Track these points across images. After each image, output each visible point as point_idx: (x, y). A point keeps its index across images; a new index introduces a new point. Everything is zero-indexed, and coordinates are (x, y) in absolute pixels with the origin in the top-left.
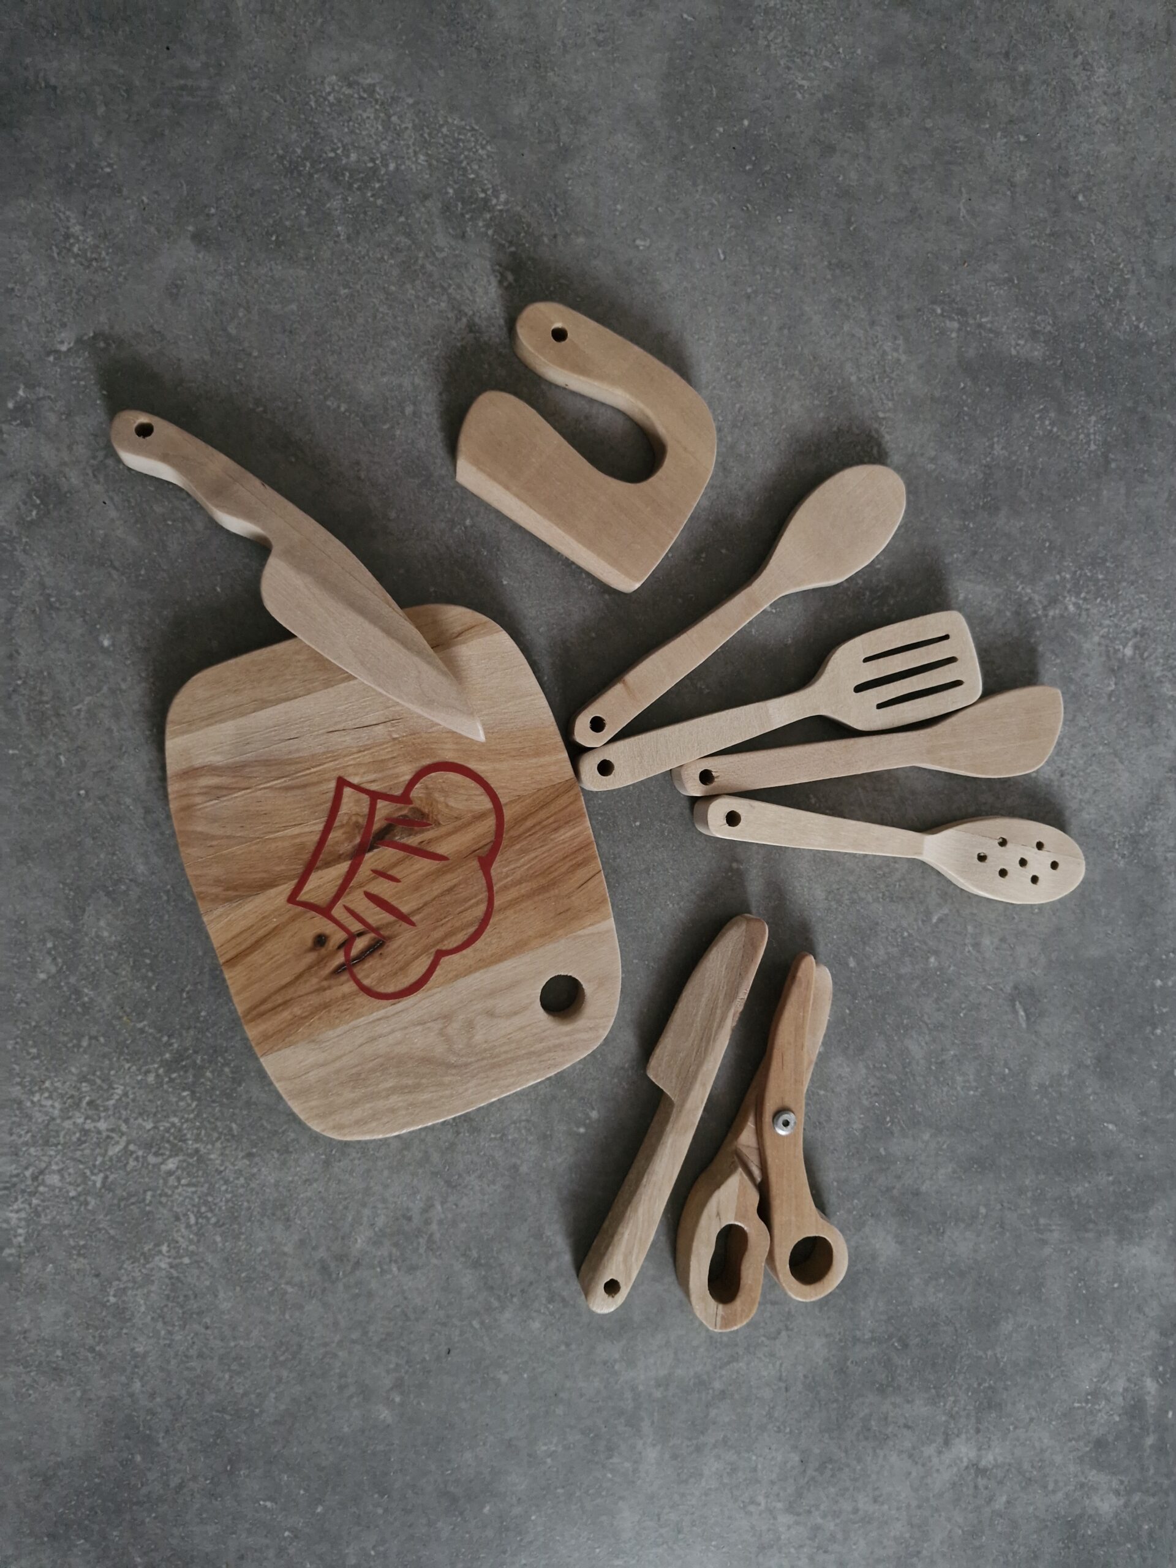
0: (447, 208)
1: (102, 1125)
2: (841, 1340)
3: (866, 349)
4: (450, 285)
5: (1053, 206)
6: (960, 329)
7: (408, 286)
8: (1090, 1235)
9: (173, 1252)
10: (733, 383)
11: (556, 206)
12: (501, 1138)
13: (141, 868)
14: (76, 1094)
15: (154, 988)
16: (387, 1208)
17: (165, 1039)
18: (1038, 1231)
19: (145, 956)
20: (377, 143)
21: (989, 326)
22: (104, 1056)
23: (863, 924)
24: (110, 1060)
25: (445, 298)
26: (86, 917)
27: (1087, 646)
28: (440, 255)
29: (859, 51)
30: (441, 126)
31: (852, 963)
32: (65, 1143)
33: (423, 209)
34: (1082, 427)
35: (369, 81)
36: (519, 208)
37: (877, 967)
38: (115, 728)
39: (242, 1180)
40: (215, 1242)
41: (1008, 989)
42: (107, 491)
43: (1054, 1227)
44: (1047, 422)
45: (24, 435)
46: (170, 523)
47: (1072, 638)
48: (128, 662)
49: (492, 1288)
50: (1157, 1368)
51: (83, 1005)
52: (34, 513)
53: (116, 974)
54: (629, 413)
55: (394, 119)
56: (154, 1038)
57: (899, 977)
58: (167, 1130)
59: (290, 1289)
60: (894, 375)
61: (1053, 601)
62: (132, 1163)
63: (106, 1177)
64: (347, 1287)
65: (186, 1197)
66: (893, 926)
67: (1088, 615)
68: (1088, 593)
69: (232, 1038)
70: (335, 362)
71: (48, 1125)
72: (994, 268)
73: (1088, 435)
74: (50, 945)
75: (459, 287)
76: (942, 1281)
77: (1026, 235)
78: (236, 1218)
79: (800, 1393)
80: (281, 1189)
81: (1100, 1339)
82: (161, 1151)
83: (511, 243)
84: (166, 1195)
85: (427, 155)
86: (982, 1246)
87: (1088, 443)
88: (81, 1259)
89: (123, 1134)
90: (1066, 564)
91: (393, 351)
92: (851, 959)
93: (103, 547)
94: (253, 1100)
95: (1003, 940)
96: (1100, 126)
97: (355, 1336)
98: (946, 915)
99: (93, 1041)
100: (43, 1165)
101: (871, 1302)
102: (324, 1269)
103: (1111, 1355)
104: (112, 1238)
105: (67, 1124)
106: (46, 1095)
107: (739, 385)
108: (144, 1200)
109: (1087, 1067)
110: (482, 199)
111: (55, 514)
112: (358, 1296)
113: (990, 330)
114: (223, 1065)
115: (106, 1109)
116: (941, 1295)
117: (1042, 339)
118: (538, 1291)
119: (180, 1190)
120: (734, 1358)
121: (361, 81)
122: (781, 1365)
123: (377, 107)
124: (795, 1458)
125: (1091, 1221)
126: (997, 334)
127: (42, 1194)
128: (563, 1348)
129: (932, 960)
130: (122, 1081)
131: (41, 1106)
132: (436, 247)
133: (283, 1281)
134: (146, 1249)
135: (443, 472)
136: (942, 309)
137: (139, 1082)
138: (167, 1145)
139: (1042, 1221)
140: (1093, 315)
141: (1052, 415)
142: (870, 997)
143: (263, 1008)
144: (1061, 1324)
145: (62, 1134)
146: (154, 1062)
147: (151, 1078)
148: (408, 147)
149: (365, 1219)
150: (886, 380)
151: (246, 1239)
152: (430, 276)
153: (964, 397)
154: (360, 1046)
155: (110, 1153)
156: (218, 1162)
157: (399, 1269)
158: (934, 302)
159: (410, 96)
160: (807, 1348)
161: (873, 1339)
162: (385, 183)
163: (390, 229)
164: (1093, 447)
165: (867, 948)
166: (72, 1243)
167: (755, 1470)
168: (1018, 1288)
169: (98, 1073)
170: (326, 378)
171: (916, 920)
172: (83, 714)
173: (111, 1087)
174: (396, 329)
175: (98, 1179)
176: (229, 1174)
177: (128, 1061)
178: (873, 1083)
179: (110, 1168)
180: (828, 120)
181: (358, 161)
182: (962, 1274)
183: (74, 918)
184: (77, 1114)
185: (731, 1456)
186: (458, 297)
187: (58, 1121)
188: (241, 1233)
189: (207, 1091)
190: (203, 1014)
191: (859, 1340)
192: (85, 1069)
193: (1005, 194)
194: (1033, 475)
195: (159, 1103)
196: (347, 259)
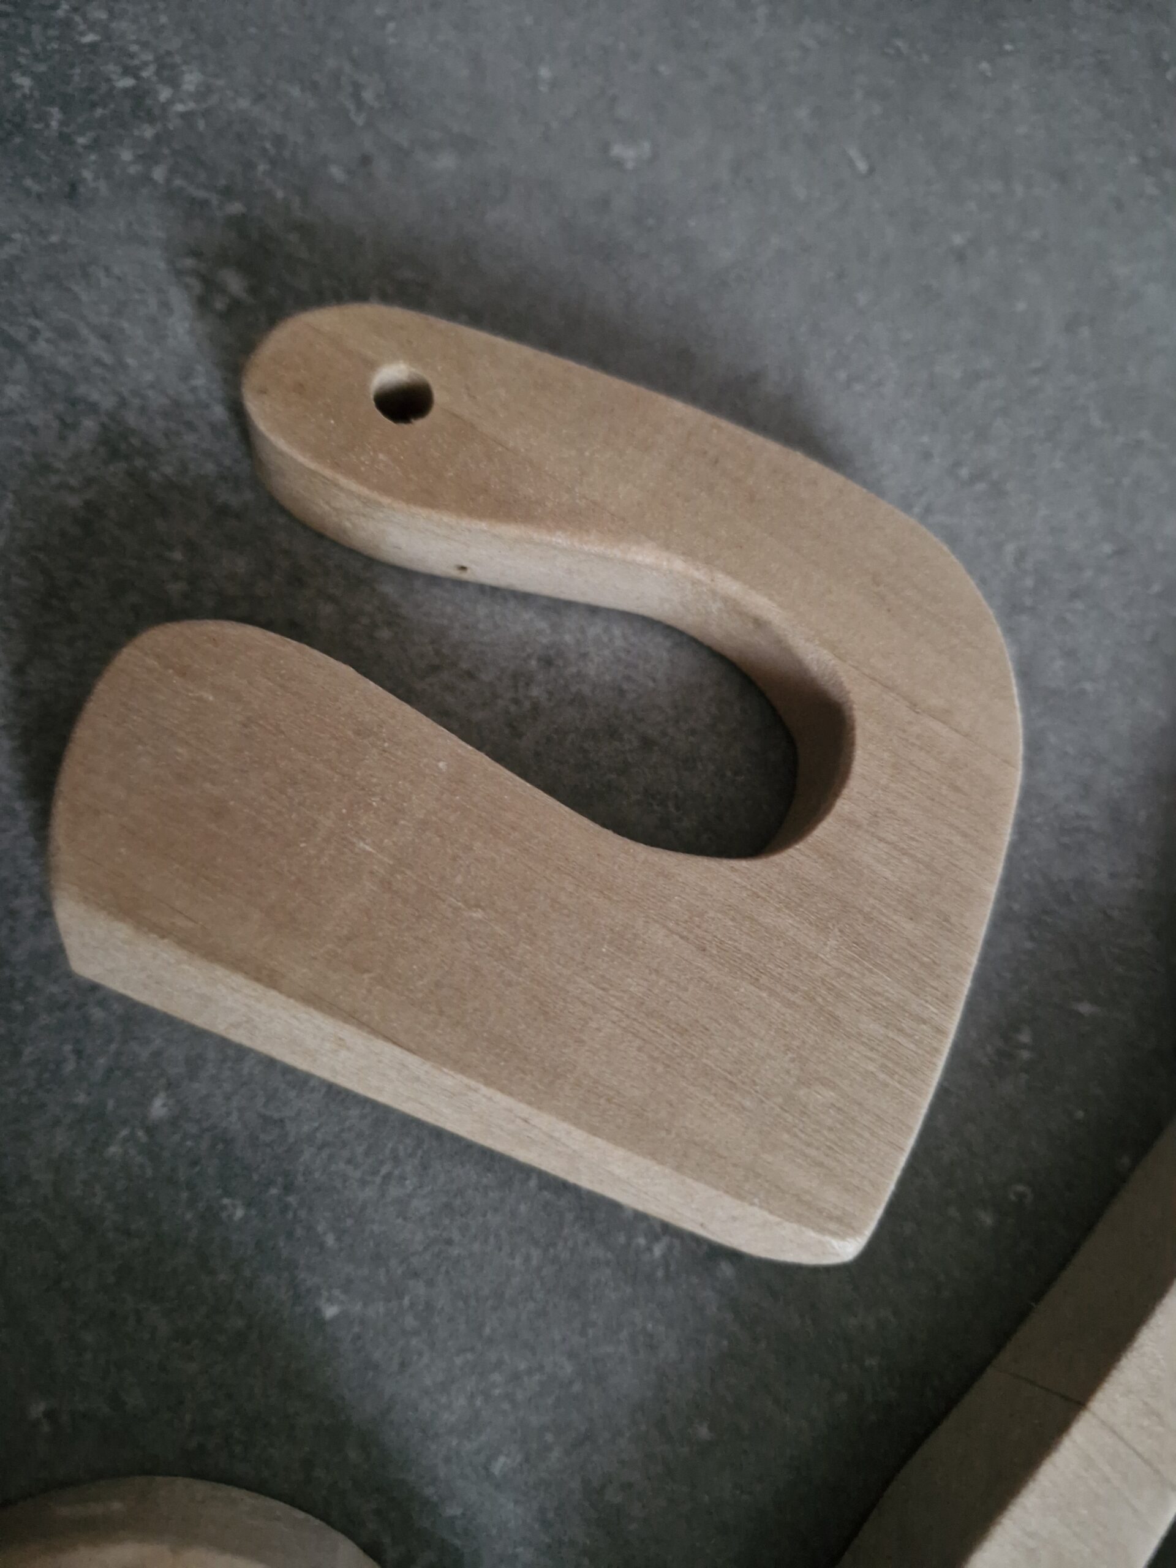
4: (34, 334)
10: (981, 487)
11: (357, 88)
25: (20, 369)
36: (244, 104)
54: (688, 622)
75: (67, 333)
83: (228, 193)
107: (997, 491)
110: (126, 91)
186: (63, 362)
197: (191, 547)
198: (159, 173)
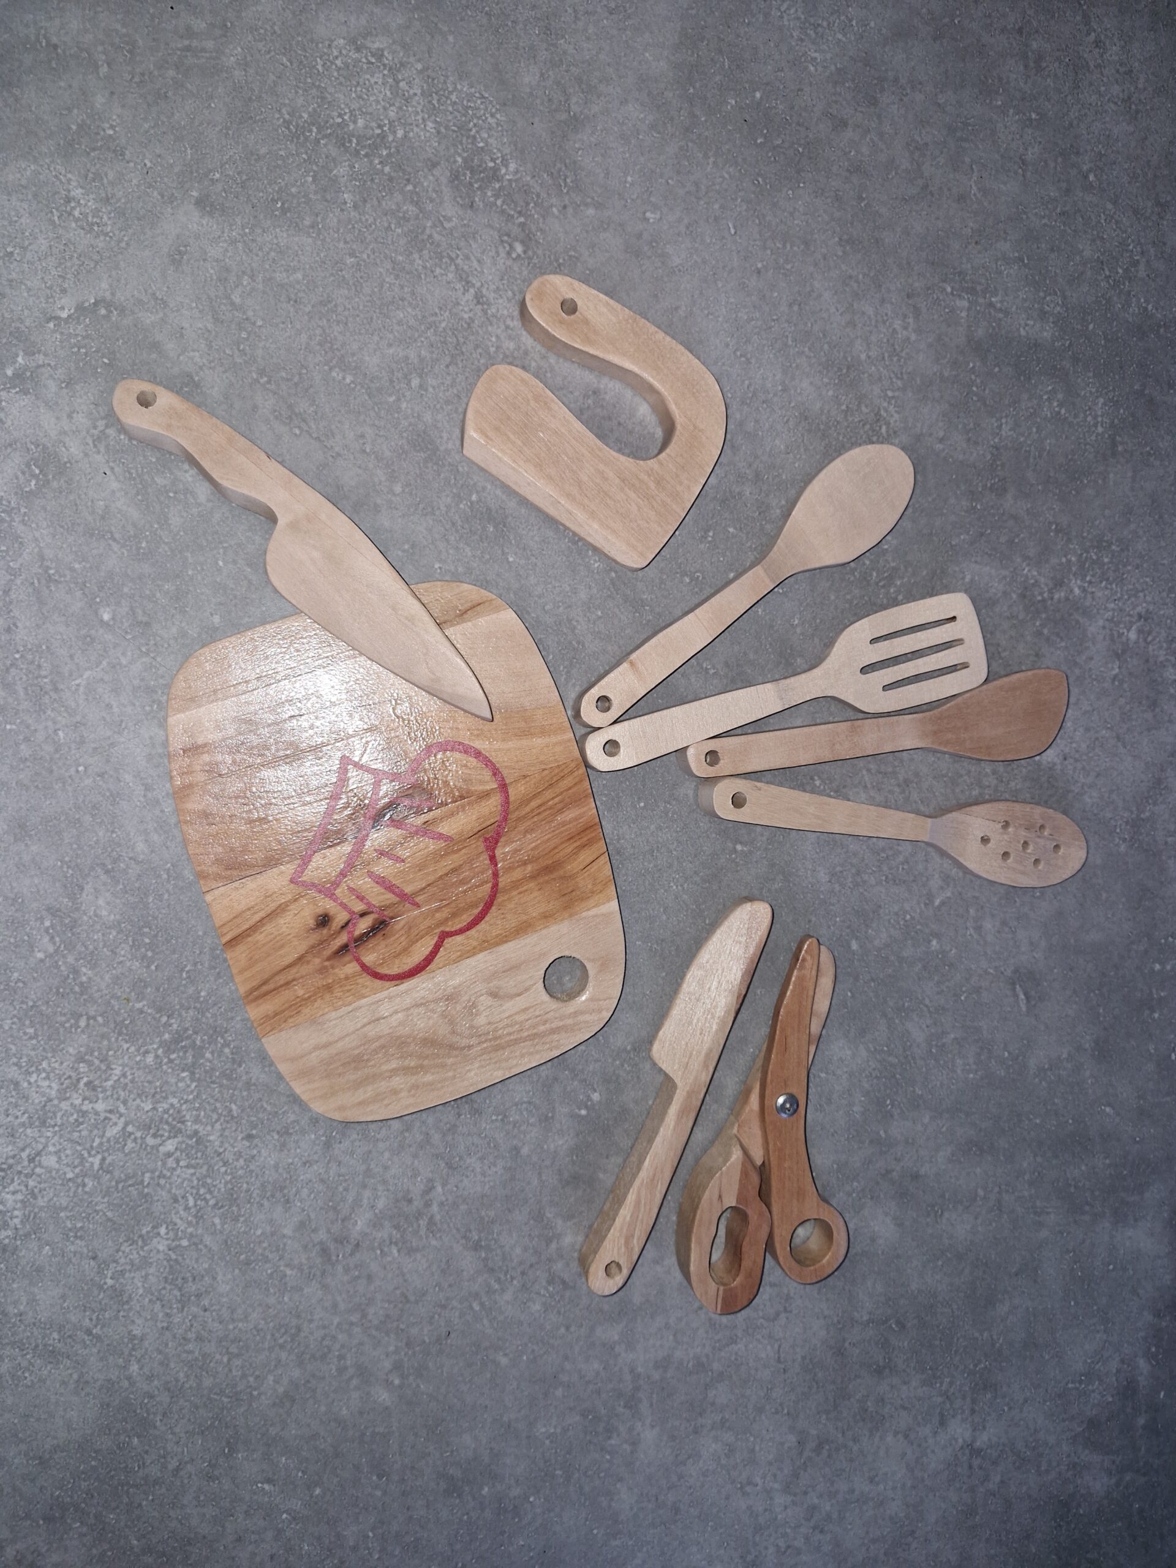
0: (455, 177)
1: (100, 1106)
2: (839, 1322)
3: (876, 326)
4: (458, 256)
5: (1064, 185)
6: (969, 309)
7: (416, 256)
8: (1087, 1218)
9: (171, 1234)
10: (743, 359)
11: (566, 177)
12: (502, 1120)
13: (141, 846)
14: (73, 1075)
15: (153, 967)
16: (388, 1190)
17: (164, 1019)
18: (1035, 1213)
19: (143, 934)
20: (385, 109)
21: (999, 305)
22: (103, 1036)
23: (866, 907)
24: (109, 1040)
25: (453, 267)
26: (84, 895)
27: (1092, 629)
28: (447, 225)
29: (872, 24)
30: (451, 93)
31: (854, 946)
32: (63, 1124)
33: (431, 178)
34: (1090, 409)
35: (377, 45)
36: (529, 178)
38: (115, 704)
39: (242, 1161)
40: (214, 1224)
41: (1009, 973)
42: (108, 462)
43: (1050, 1210)
44: (1055, 404)
45: (23, 403)
46: (171, 495)
47: (1077, 622)
48: (129, 637)
50: (1149, 1349)
51: (82, 984)
52: (33, 483)
53: (115, 953)
55: (402, 84)
56: (154, 1018)
58: (166, 1111)
59: (289, 1272)
60: (903, 354)
61: (1059, 584)
62: (130, 1145)
63: (104, 1159)
64: (347, 1270)
65: (184, 1180)
66: (896, 909)
67: (1093, 599)
68: (1093, 576)
69: (232, 1018)
70: (340, 333)
71: (45, 1106)
72: (1004, 246)
73: (1095, 417)
74: (47, 924)
75: (467, 257)
76: (940, 1263)
77: (1036, 214)
78: (236, 1199)
79: (798, 1374)
80: (280, 1170)
82: (160, 1132)
84: (164, 1177)
85: (436, 122)
86: (980, 1229)
87: (1096, 425)
88: (78, 1241)
89: (121, 1115)
90: (1071, 546)
91: (400, 323)
93: (103, 518)
94: (253, 1081)
95: (1004, 923)
96: (1112, 105)
97: (354, 1318)
98: (949, 898)
99: (91, 1021)
100: (40, 1147)
102: (324, 1251)
103: (1105, 1337)
104: (109, 1220)
105: (65, 1105)
106: (44, 1075)
107: (748, 362)
108: (142, 1181)
109: (1086, 1050)
110: (491, 168)
111: (55, 484)
112: (358, 1277)
113: (1000, 310)
114: (223, 1046)
115: (104, 1091)
116: (938, 1277)
117: (1051, 319)
118: (538, 1273)
119: (179, 1171)
120: (733, 1341)
121: (369, 45)
122: (780, 1347)
123: (386, 72)
124: (792, 1439)
125: (1087, 1203)
126: (1007, 313)
127: (39, 1176)
128: (563, 1330)
129: (934, 943)
130: (120, 1062)
131: (38, 1086)
132: (444, 217)
133: (282, 1263)
134: (144, 1231)
135: (450, 446)
136: (953, 288)
137: (137, 1063)
138: (166, 1127)
140: (1103, 296)
141: (1060, 396)
143: (265, 988)
145: (59, 1115)
146: (153, 1043)
147: (150, 1059)
148: (417, 113)
149: (365, 1201)
150: (895, 359)
151: (245, 1221)
152: (438, 245)
153: (973, 377)
154: (364, 1026)
155: (108, 1134)
156: (217, 1143)
157: (399, 1251)
158: (944, 281)
159: (419, 60)
162: (393, 150)
163: (398, 197)
164: (1100, 429)
166: (69, 1224)
167: (753, 1451)
168: (1014, 1270)
169: (96, 1054)
170: (331, 348)
171: (918, 903)
172: (82, 689)
173: (109, 1068)
174: (402, 299)
175: (96, 1161)
176: (229, 1156)
177: (127, 1042)
179: (108, 1150)
180: (840, 94)
181: (366, 127)
183: (73, 897)
184: (75, 1095)
186: (466, 268)
187: (56, 1102)
188: (240, 1216)
189: (206, 1072)
190: (203, 994)
192: (82, 1049)
193: (1016, 173)
194: (1040, 456)
195: (158, 1084)
196: (354, 227)
197: (497, 337)
198: (499, 202)
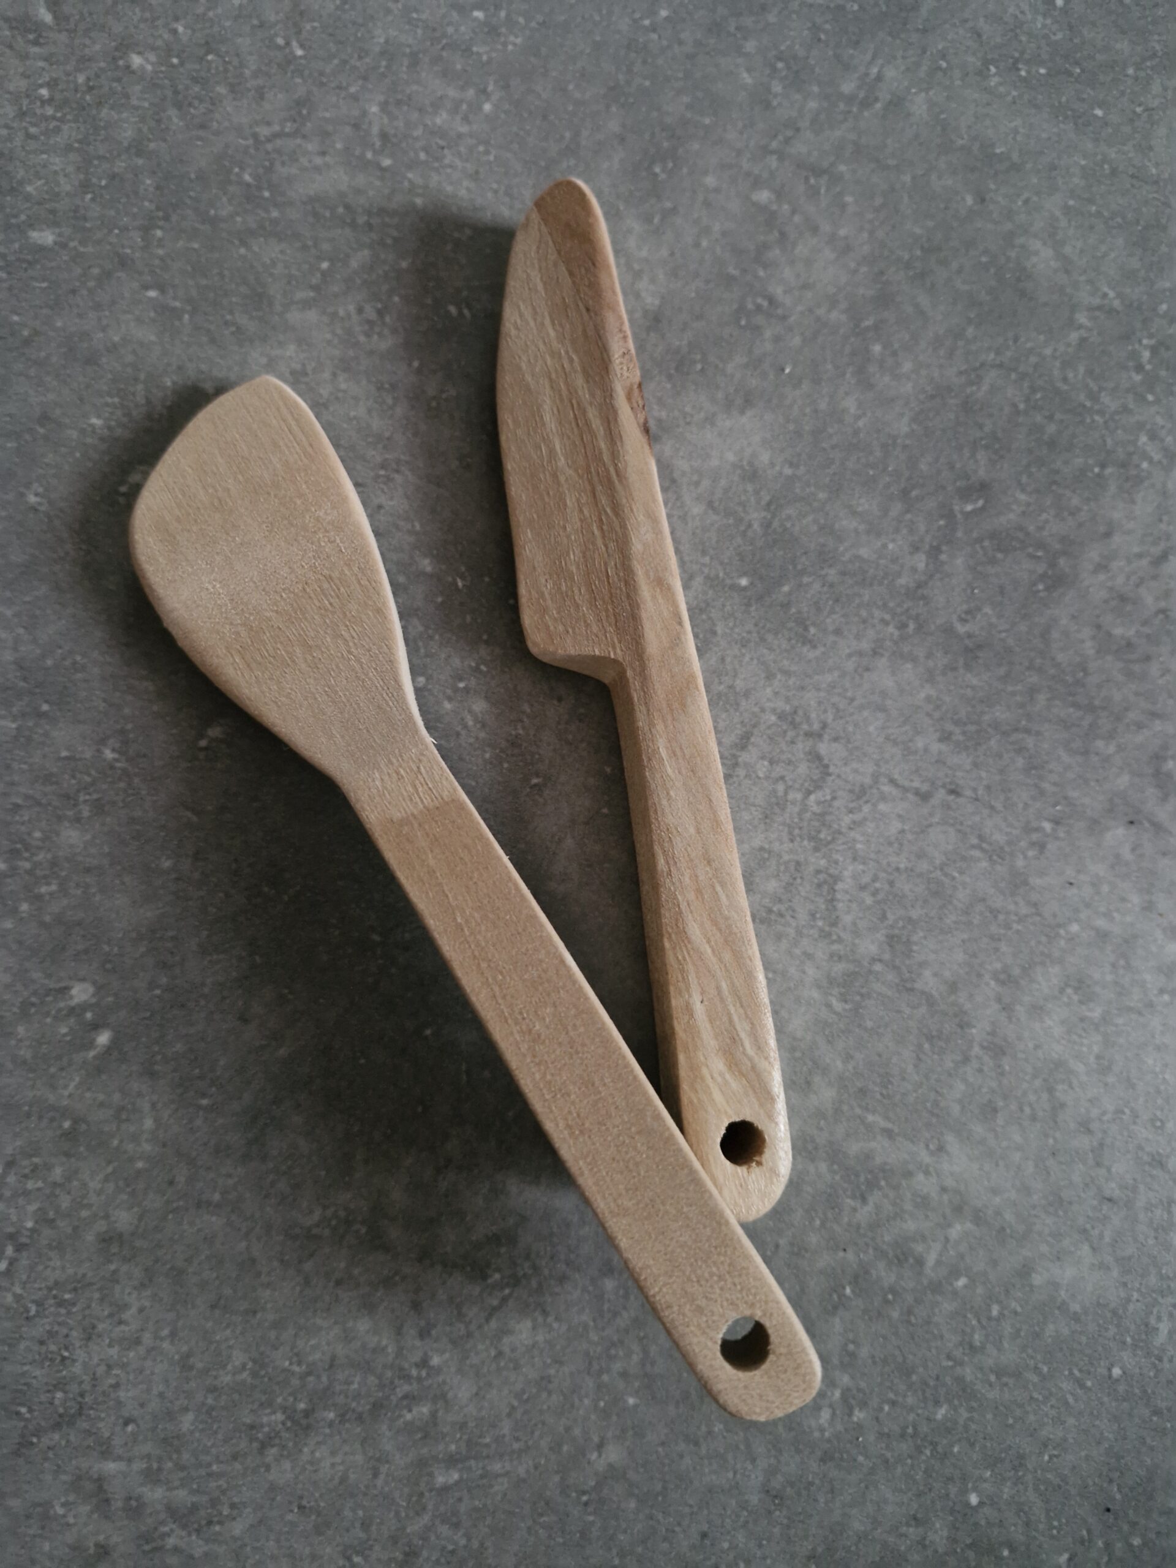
37: (85, 186)
49: (377, 1407)
57: (137, 148)
81: (1156, 88)
92: (34, 235)
101: (848, 524)
139: (848, 87)
142: (146, 230)
144: (1090, 146)
160: (882, 709)
161: (934, 552)
165: (29, 189)
178: (351, 308)
182: (884, 299)
185: (1048, 979)
191: (919, 586)
